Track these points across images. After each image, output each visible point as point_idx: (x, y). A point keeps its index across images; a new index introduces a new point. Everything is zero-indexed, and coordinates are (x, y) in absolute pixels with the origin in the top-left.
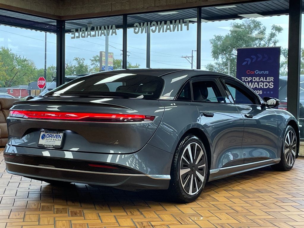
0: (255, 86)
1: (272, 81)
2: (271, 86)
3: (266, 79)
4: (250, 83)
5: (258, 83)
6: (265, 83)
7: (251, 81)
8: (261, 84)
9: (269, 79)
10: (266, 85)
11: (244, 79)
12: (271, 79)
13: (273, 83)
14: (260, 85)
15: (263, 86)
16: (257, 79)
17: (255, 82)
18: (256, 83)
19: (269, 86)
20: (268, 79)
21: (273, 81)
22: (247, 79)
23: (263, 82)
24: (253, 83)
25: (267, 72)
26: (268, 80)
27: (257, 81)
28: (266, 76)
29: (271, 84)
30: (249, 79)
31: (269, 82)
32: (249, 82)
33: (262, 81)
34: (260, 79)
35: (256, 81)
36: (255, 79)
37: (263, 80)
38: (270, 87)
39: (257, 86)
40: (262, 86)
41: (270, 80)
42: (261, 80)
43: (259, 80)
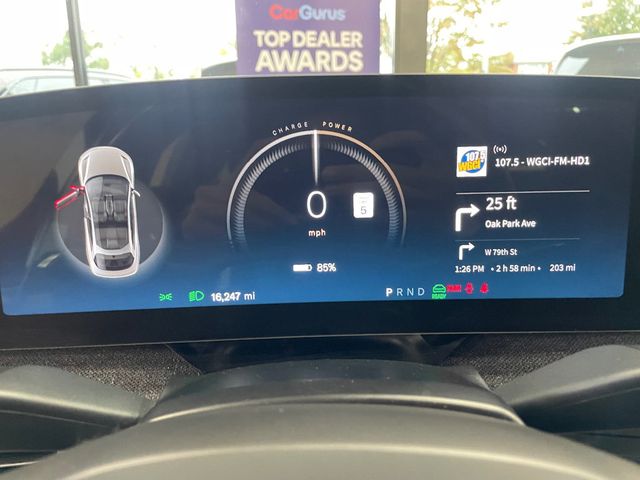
0: (302, 64)
1: (357, 48)
2: (355, 65)
3: (338, 39)
4: (285, 54)
5: (313, 51)
6: (335, 54)
7: (289, 47)
8: (323, 57)
9: (348, 39)
10: (340, 61)
11: (263, 37)
12: (354, 40)
13: (359, 54)
14: (319, 61)
15: (330, 64)
16: (308, 38)
17: (301, 50)
18: (306, 54)
19: (350, 62)
20: (343, 39)
21: (360, 45)
22: (272, 39)
23: (330, 50)
24: (296, 53)
25: (339, 15)
26: (347, 42)
27: (310, 45)
28: (336, 27)
29: (356, 57)
30: (282, 37)
31: (348, 51)
32: (279, 50)
33: (324, 47)
34: (318, 37)
35: (305, 48)
36: (300, 39)
37: (327, 42)
38: (352, 68)
39: (310, 64)
40: (325, 62)
41: (349, 42)
42: (321, 41)
43: (316, 42)
